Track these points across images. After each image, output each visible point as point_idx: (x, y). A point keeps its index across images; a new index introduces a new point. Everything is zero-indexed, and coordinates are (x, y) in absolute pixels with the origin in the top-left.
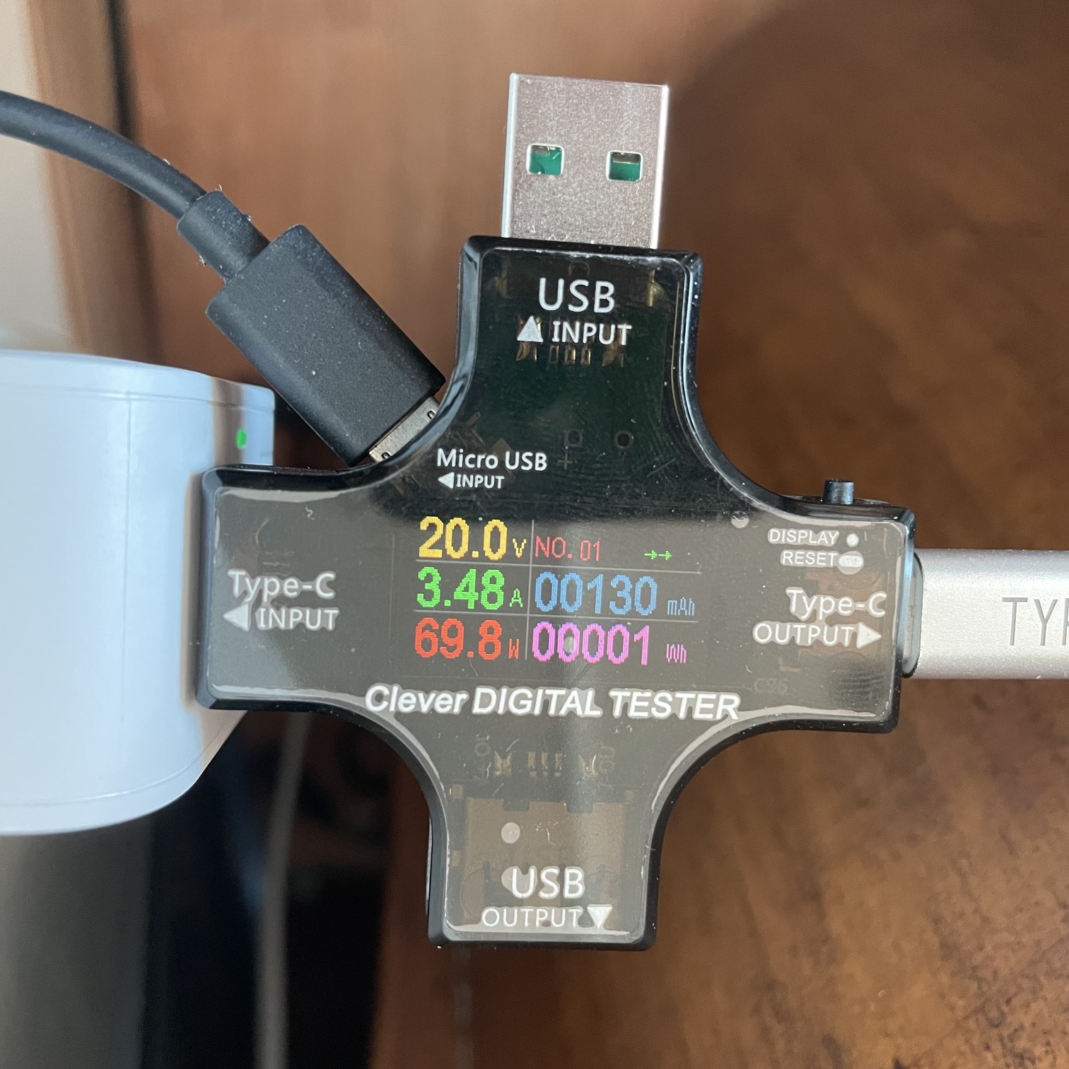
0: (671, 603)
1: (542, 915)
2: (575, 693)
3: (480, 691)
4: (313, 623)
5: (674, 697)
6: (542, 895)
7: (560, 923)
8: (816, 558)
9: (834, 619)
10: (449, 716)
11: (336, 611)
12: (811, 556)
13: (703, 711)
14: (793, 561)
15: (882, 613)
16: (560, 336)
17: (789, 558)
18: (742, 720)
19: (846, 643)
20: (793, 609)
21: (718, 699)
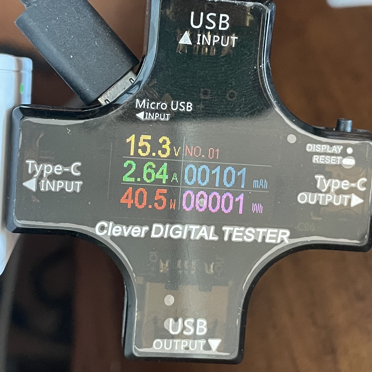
0: (255, 182)
1: (184, 343)
2: (204, 228)
3: (155, 226)
4: (69, 188)
5: (255, 230)
6: (185, 333)
7: (194, 348)
8: (330, 159)
9: (339, 192)
10: (138, 238)
11: (81, 183)
12: (328, 158)
13: (271, 238)
14: (319, 161)
15: (364, 189)
16: (201, 42)
17: (317, 159)
18: (290, 243)
19: (346, 204)
20: (318, 186)
21: (278, 232)
